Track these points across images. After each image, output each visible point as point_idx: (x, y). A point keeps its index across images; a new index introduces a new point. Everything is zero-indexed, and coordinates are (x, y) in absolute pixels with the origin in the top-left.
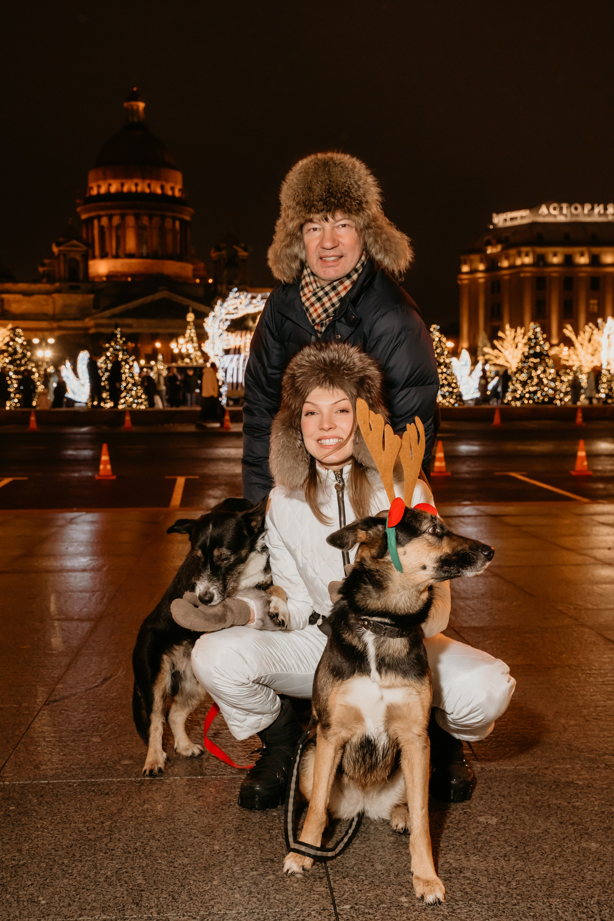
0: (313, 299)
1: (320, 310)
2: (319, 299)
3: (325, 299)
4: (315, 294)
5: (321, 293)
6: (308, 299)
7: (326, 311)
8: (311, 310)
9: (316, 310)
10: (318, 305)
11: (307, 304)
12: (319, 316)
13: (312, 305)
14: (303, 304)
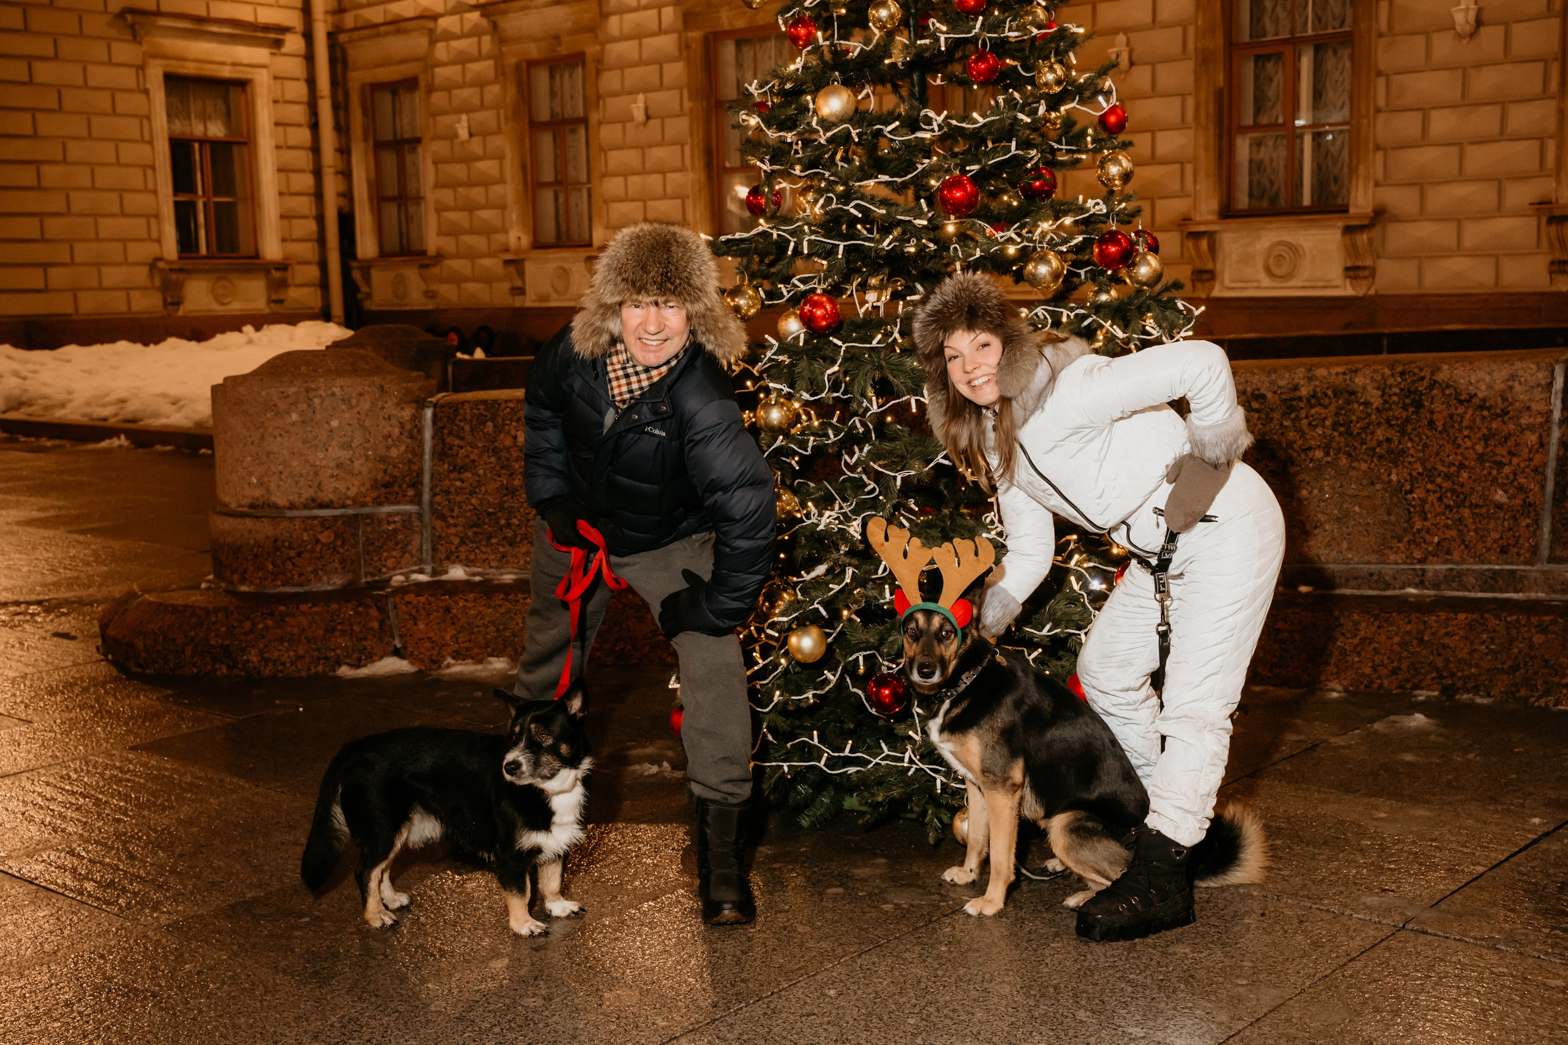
0: (620, 373)
1: (624, 389)
2: (627, 376)
3: (634, 379)
4: (624, 368)
5: (630, 370)
6: (615, 371)
7: (631, 391)
8: (615, 384)
9: (619, 386)
10: (623, 381)
11: (612, 375)
12: (621, 394)
13: (617, 378)
14: (607, 373)
